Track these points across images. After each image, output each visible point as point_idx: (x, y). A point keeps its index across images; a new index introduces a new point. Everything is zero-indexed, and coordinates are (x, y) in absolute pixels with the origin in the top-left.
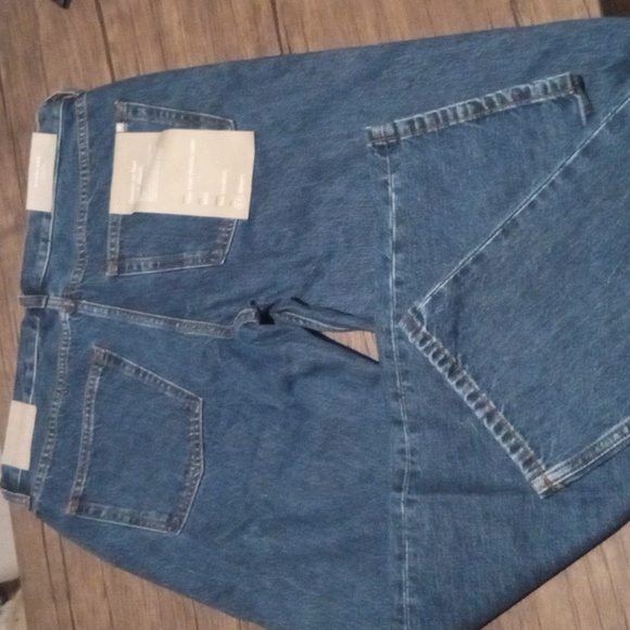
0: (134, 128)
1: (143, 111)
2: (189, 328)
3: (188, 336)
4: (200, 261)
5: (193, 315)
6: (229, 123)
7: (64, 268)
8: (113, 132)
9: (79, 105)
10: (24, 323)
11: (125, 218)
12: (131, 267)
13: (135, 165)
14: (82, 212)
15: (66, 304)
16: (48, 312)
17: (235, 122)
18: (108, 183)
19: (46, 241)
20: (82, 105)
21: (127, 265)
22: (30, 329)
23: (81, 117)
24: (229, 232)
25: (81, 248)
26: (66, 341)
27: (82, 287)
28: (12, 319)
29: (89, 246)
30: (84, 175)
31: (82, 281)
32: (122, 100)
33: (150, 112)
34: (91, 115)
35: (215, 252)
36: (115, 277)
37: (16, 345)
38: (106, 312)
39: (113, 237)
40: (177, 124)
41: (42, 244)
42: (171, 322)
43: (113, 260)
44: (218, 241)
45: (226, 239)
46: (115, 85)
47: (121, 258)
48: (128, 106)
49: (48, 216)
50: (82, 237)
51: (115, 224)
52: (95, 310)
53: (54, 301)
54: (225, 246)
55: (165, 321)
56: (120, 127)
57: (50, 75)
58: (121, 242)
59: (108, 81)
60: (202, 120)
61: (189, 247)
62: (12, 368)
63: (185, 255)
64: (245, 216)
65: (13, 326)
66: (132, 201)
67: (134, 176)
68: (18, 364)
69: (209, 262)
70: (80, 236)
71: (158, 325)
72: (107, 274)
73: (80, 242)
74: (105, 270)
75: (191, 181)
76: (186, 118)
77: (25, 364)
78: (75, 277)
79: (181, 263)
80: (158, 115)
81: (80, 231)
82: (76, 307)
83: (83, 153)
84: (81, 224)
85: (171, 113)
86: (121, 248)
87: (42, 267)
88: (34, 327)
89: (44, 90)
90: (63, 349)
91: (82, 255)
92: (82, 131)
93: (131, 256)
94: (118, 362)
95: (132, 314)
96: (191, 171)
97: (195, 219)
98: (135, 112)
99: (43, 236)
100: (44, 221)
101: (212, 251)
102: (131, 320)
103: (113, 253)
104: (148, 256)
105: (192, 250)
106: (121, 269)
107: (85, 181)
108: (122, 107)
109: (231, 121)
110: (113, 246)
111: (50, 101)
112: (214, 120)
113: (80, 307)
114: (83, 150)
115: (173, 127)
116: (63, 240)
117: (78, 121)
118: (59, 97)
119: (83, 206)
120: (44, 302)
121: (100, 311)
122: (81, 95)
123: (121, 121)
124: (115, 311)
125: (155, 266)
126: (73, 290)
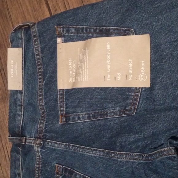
0: (68, 39)
1: (73, 30)
2: (121, 157)
3: (121, 162)
4: (118, 113)
5: (122, 148)
6: (131, 31)
7: (34, 121)
8: (56, 43)
9: (33, 30)
10: (12, 151)
11: (68, 91)
12: (74, 118)
13: (70, 60)
14: (40, 89)
15: (38, 142)
16: (26, 146)
17: (134, 30)
18: (55, 72)
19: (21, 106)
20: (35, 30)
21: (71, 117)
22: (15, 154)
23: (35, 36)
24: (137, 96)
25: (42, 109)
26: (38, 161)
27: (46, 132)
28: (5, 148)
29: (46, 108)
30: (40, 69)
31: (45, 128)
32: (59, 25)
33: (77, 30)
34: (41, 35)
35: (129, 108)
36: (64, 124)
37: (9, 162)
38: (63, 146)
39: (61, 102)
40: (95, 35)
41: (19, 108)
42: (108, 153)
43: (62, 115)
44: (130, 101)
45: (135, 100)
46: (52, 17)
47: (67, 113)
48: (63, 28)
49: (21, 92)
50: (42, 102)
51: (61, 94)
52: (56, 145)
53: (30, 141)
54: (134, 104)
55: (104, 152)
56: (59, 40)
57: (13, 17)
58: (66, 105)
59: (48, 15)
60: (111, 31)
61: (110, 105)
62: (7, 174)
63: (108, 110)
64: (148, 85)
65: (6, 151)
66: (71, 81)
67: (71, 67)
68: (11, 173)
69: (125, 114)
70: (41, 103)
71: (100, 154)
72: (60, 123)
73: (41, 105)
74: (58, 121)
75: (109, 67)
76: (101, 31)
77: (15, 173)
78: (41, 126)
79: (106, 115)
80: (82, 31)
81: (41, 99)
82: (44, 143)
83: (38, 57)
84: (40, 96)
85: (91, 29)
86: (67, 108)
87: (20, 121)
88: (18, 153)
89: (11, 24)
90: (37, 166)
91: (43, 113)
92: (36, 45)
93: (73, 112)
94: (71, 173)
95: (81, 148)
96: (108, 61)
97: (113, 89)
98: (68, 31)
99: (19, 103)
100: (19, 95)
101: (126, 107)
102: (80, 151)
103: (61, 111)
104: (84, 112)
105: (112, 107)
106: (68, 120)
107: (40, 72)
108: (60, 29)
109: (133, 29)
110: (61, 107)
111: (15, 30)
112: (120, 30)
113: (46, 144)
114: (37, 55)
115: (92, 37)
116: (31, 105)
117: (33, 39)
118: (20, 28)
119: (40, 86)
120: (24, 141)
121: (60, 146)
122: (34, 24)
123: (59, 37)
124: (69, 146)
125: (89, 117)
126: (40, 133)
